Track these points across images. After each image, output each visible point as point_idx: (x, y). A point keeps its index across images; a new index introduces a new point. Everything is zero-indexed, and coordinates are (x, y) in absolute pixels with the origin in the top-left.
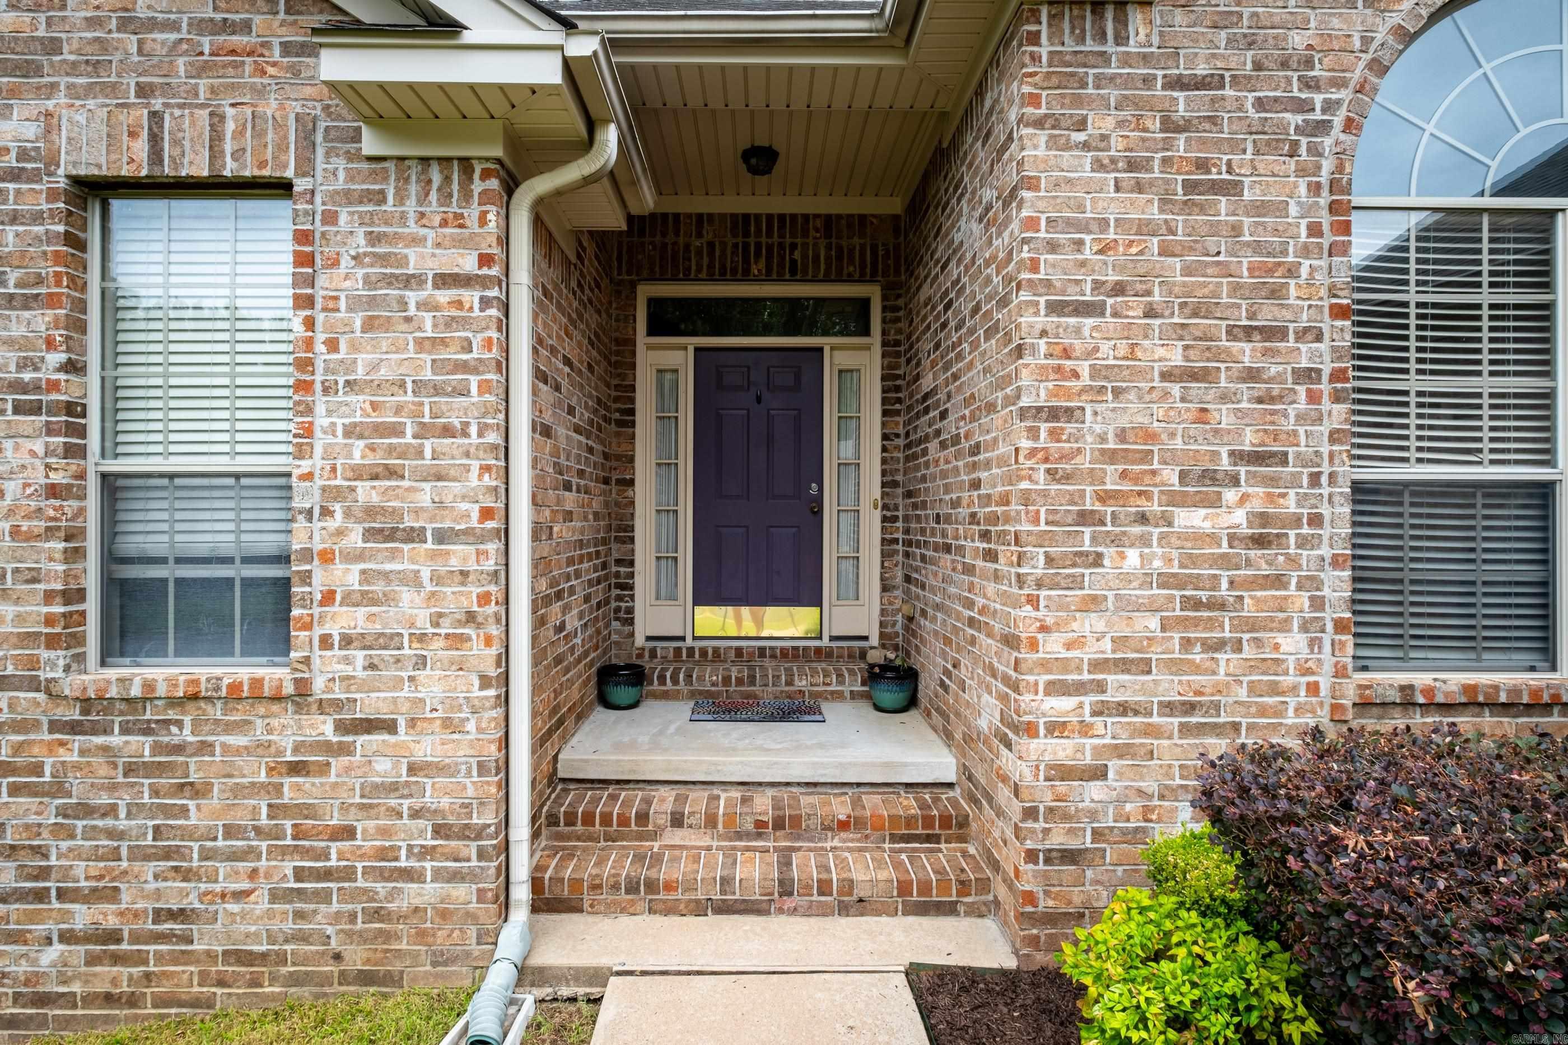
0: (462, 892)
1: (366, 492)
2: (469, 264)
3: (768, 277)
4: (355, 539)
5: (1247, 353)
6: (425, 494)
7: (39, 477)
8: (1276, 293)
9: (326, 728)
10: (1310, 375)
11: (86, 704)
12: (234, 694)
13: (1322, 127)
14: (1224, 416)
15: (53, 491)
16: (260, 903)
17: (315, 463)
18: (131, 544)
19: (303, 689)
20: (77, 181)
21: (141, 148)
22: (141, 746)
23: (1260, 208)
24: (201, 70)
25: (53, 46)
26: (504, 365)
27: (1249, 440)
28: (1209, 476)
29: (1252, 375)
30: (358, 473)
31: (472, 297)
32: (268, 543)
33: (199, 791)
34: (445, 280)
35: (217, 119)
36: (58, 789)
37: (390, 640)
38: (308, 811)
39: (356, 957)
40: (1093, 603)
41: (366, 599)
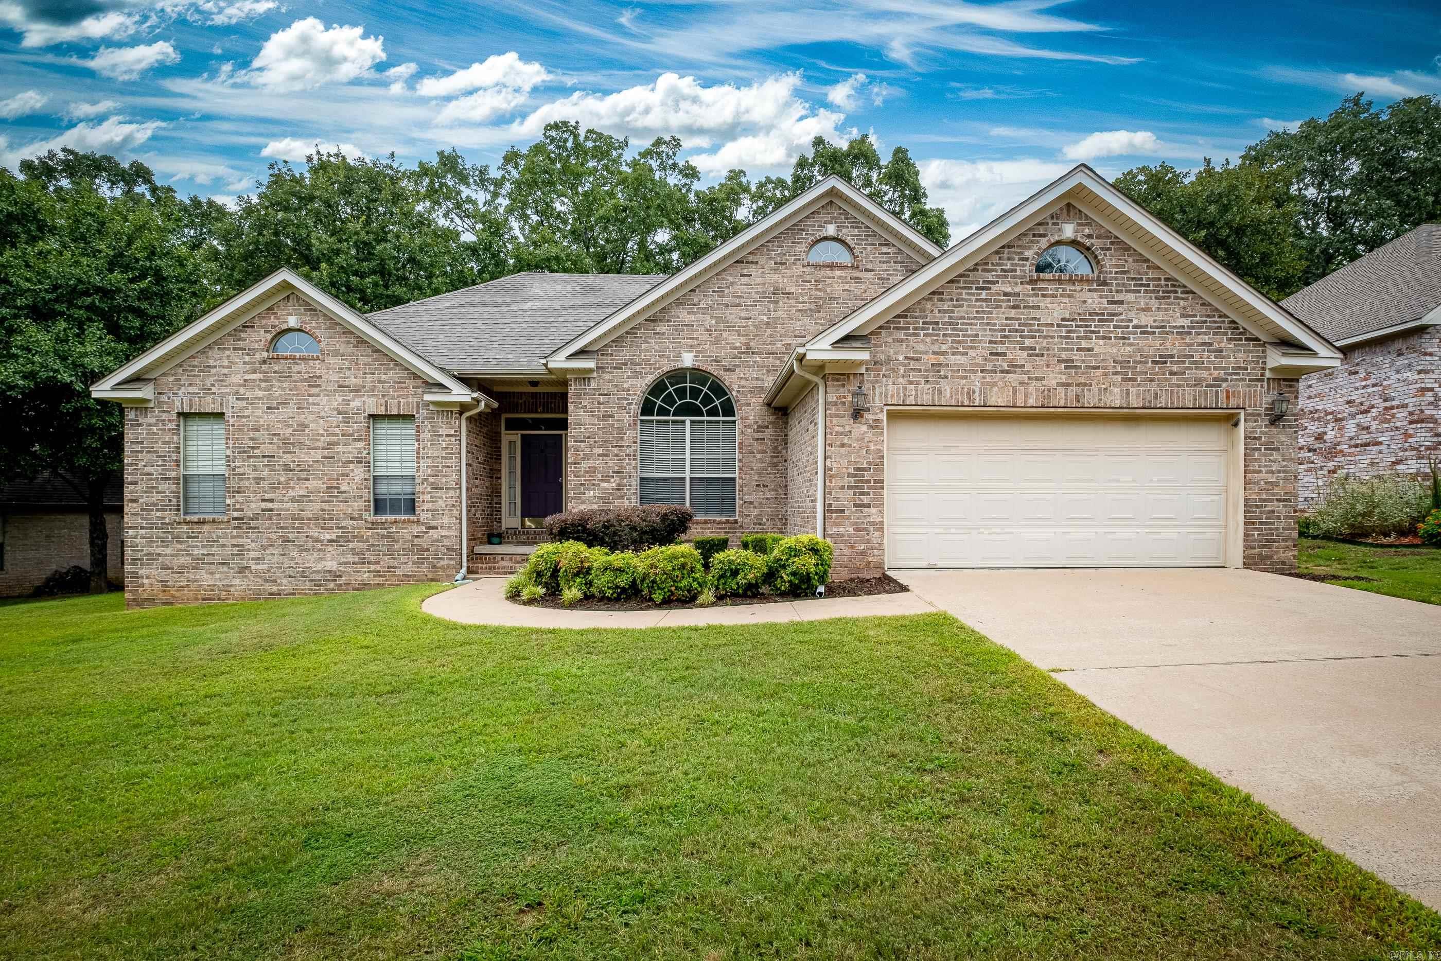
0: (452, 562)
1: (431, 480)
2: (452, 432)
3: (543, 412)
4: (429, 489)
5: (616, 450)
6: (444, 480)
7: (362, 476)
8: (622, 438)
9: (423, 528)
10: (628, 455)
11: (373, 523)
12: (404, 521)
13: (631, 404)
14: (611, 464)
15: (366, 479)
16: (410, 564)
17: (420, 473)
18: (379, 491)
19: (419, 520)
20: (370, 416)
21: (383, 408)
22: (385, 532)
23: (618, 420)
24: (395, 392)
25: (364, 387)
26: (460, 453)
27: (616, 469)
28: (608, 476)
29: (617, 455)
30: (429, 476)
31: (453, 439)
32: (409, 491)
33: (397, 541)
34: (447, 436)
35: (399, 402)
36: (367, 541)
37: (437, 510)
38: (420, 545)
39: (430, 576)
40: (583, 502)
41: (432, 502)
